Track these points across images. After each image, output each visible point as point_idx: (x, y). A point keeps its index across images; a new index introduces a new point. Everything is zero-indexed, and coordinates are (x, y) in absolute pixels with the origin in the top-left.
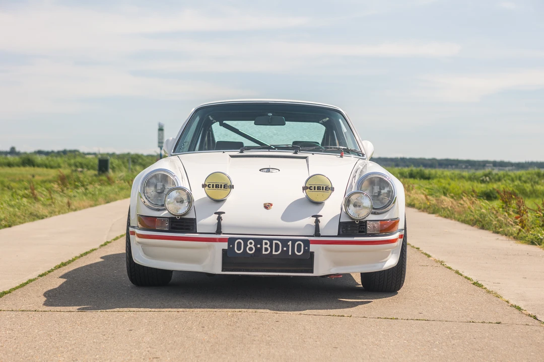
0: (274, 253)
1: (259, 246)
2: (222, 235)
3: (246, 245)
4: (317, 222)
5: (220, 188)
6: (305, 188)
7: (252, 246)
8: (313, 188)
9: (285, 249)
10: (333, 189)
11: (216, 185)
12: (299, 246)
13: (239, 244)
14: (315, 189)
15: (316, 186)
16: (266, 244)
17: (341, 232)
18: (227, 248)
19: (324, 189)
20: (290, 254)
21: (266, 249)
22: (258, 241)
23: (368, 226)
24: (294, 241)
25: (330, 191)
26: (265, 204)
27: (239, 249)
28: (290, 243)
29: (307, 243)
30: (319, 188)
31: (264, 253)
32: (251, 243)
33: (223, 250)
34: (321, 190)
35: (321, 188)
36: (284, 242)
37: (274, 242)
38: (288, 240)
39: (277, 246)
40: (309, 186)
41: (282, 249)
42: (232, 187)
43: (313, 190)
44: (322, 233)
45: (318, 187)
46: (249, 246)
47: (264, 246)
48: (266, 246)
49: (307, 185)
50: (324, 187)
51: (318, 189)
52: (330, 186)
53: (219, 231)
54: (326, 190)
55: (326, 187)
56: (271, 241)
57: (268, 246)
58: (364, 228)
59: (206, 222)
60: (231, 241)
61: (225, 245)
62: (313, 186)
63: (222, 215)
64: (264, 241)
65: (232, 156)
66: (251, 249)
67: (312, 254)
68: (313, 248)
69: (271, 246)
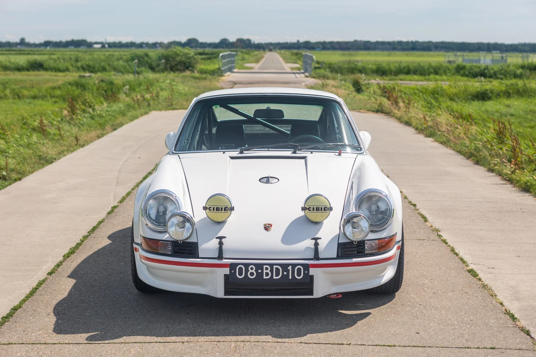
0: (274, 277)
1: (260, 271)
2: (224, 260)
3: (247, 271)
4: (316, 244)
5: (220, 211)
6: (303, 209)
7: (253, 271)
8: (312, 209)
9: (285, 273)
10: (331, 209)
11: (217, 208)
12: (299, 270)
13: (241, 269)
14: (313, 210)
15: (315, 207)
16: (267, 269)
17: (340, 254)
18: (229, 273)
19: (323, 209)
20: (290, 278)
21: (267, 274)
22: (259, 267)
23: (366, 246)
24: (294, 266)
25: (328, 212)
26: (265, 225)
27: (240, 274)
28: (290, 268)
29: (307, 267)
30: (318, 209)
31: (265, 277)
32: (252, 269)
33: (225, 275)
34: (320, 211)
35: (320, 209)
36: (285, 267)
37: (275, 267)
38: (288, 265)
39: (277, 270)
40: (308, 207)
41: (283, 273)
42: (232, 209)
43: (312, 211)
44: (321, 256)
45: (316, 208)
46: (250, 271)
47: (265, 271)
48: (267, 271)
49: (306, 206)
50: (323, 207)
51: (316, 210)
52: (328, 206)
53: (220, 257)
54: (324, 210)
55: (324, 208)
56: (271, 265)
58: (362, 248)
59: (207, 247)
60: (232, 266)
61: (227, 271)
62: (312, 207)
63: (223, 240)
64: (265, 266)
65: (232, 158)
66: (252, 274)
67: (312, 277)
68: (312, 271)
69: (272, 271)
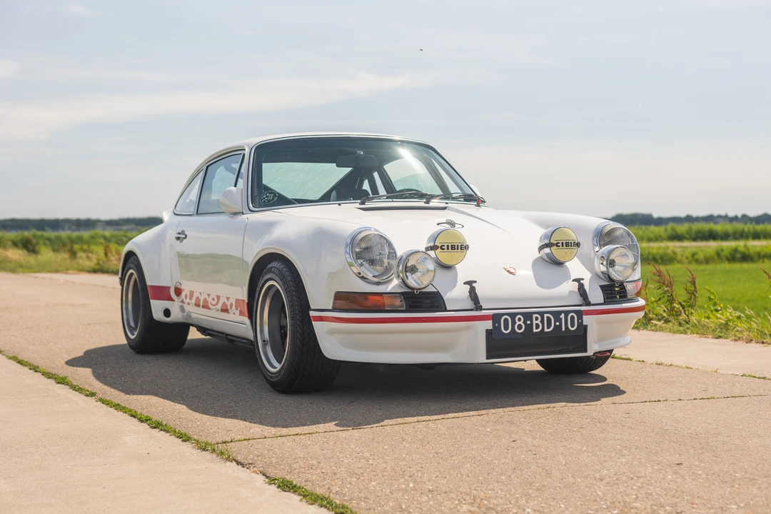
0: (546, 330)
1: (529, 322)
2: (483, 311)
3: (514, 323)
4: (581, 287)
5: (456, 250)
6: (549, 246)
7: (521, 323)
8: (560, 244)
9: (558, 324)
11: (452, 246)
12: (572, 318)
13: (506, 320)
14: (563, 246)
16: (537, 319)
17: (607, 298)
18: (491, 328)
19: (573, 245)
20: (563, 329)
21: (537, 326)
22: (528, 316)
24: (567, 313)
25: (577, 248)
26: (506, 268)
27: (506, 328)
28: (562, 316)
29: (580, 314)
30: (567, 244)
31: (535, 330)
32: (519, 320)
33: (487, 330)
36: (556, 315)
37: (546, 315)
38: (560, 312)
39: (549, 320)
40: (555, 242)
41: (555, 324)
43: (561, 247)
44: (591, 301)
46: (518, 323)
47: (535, 322)
48: (537, 322)
49: (553, 242)
50: (572, 242)
51: (566, 246)
52: (577, 241)
53: (479, 308)
55: (574, 243)
56: (542, 314)
57: (538, 322)
60: (496, 318)
61: (489, 325)
62: (560, 242)
63: (474, 285)
64: (534, 316)
66: (520, 327)
67: (586, 327)
68: (587, 320)
69: (542, 321)
